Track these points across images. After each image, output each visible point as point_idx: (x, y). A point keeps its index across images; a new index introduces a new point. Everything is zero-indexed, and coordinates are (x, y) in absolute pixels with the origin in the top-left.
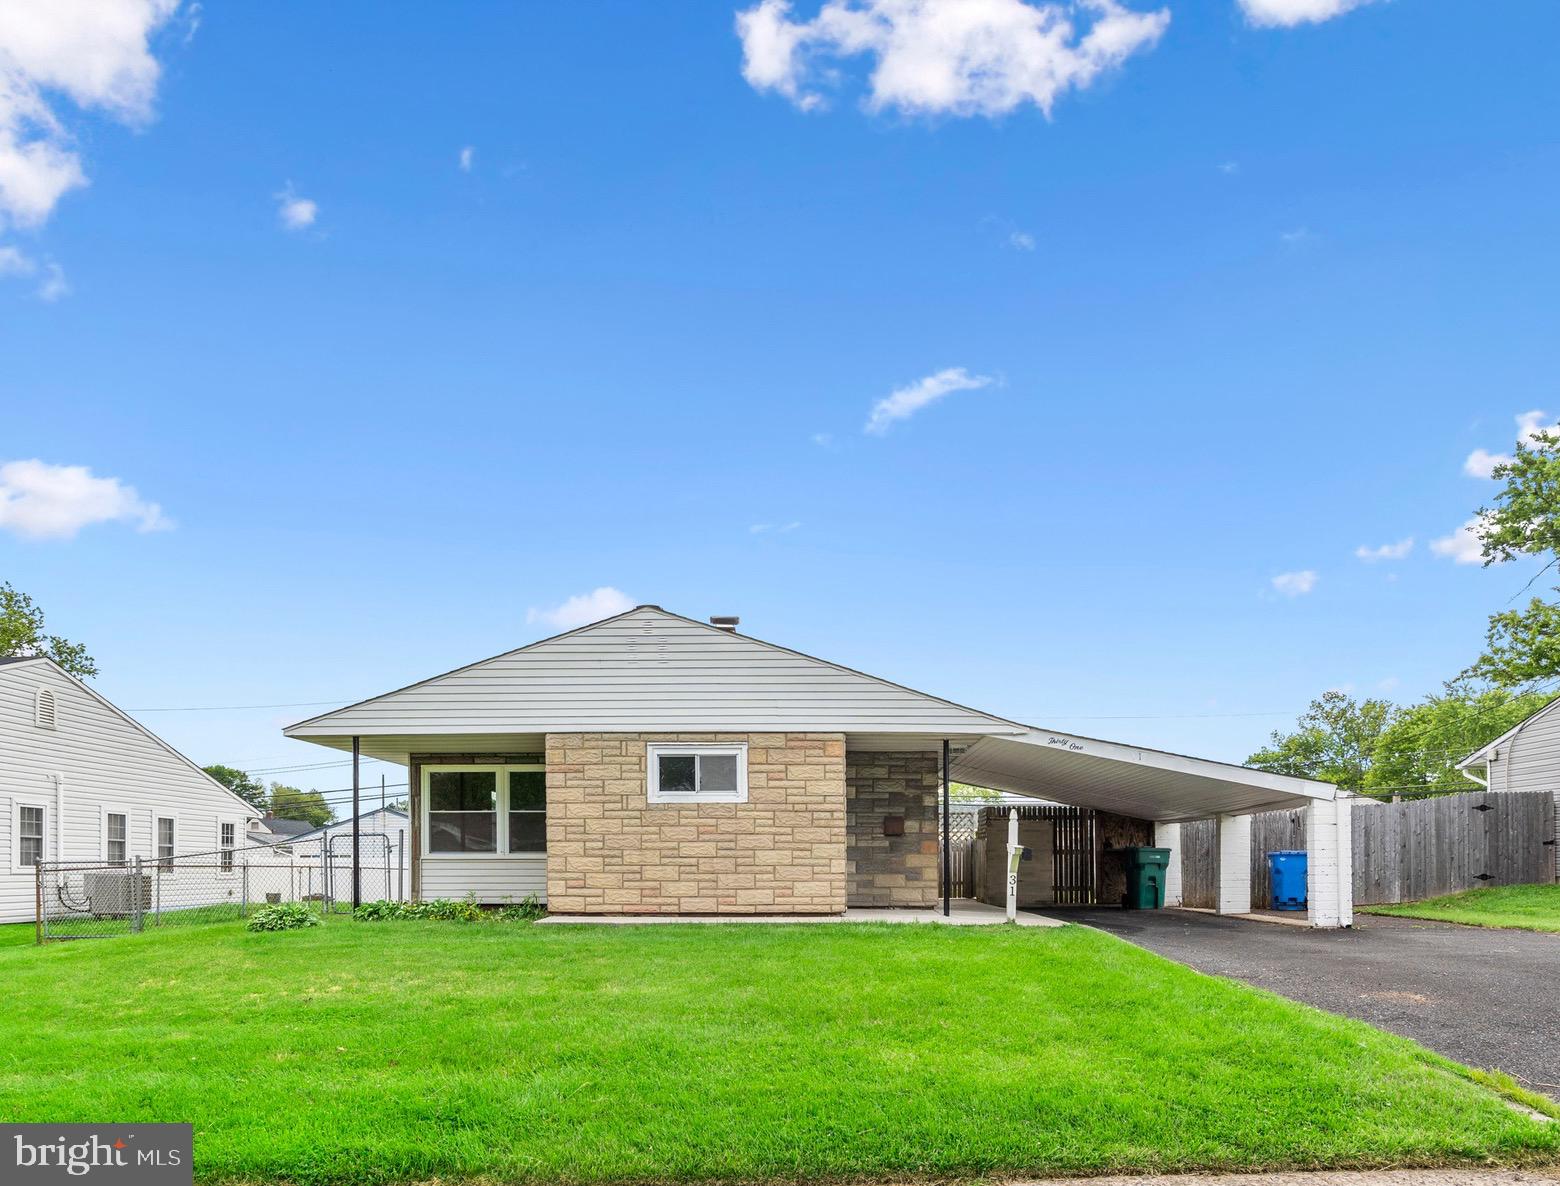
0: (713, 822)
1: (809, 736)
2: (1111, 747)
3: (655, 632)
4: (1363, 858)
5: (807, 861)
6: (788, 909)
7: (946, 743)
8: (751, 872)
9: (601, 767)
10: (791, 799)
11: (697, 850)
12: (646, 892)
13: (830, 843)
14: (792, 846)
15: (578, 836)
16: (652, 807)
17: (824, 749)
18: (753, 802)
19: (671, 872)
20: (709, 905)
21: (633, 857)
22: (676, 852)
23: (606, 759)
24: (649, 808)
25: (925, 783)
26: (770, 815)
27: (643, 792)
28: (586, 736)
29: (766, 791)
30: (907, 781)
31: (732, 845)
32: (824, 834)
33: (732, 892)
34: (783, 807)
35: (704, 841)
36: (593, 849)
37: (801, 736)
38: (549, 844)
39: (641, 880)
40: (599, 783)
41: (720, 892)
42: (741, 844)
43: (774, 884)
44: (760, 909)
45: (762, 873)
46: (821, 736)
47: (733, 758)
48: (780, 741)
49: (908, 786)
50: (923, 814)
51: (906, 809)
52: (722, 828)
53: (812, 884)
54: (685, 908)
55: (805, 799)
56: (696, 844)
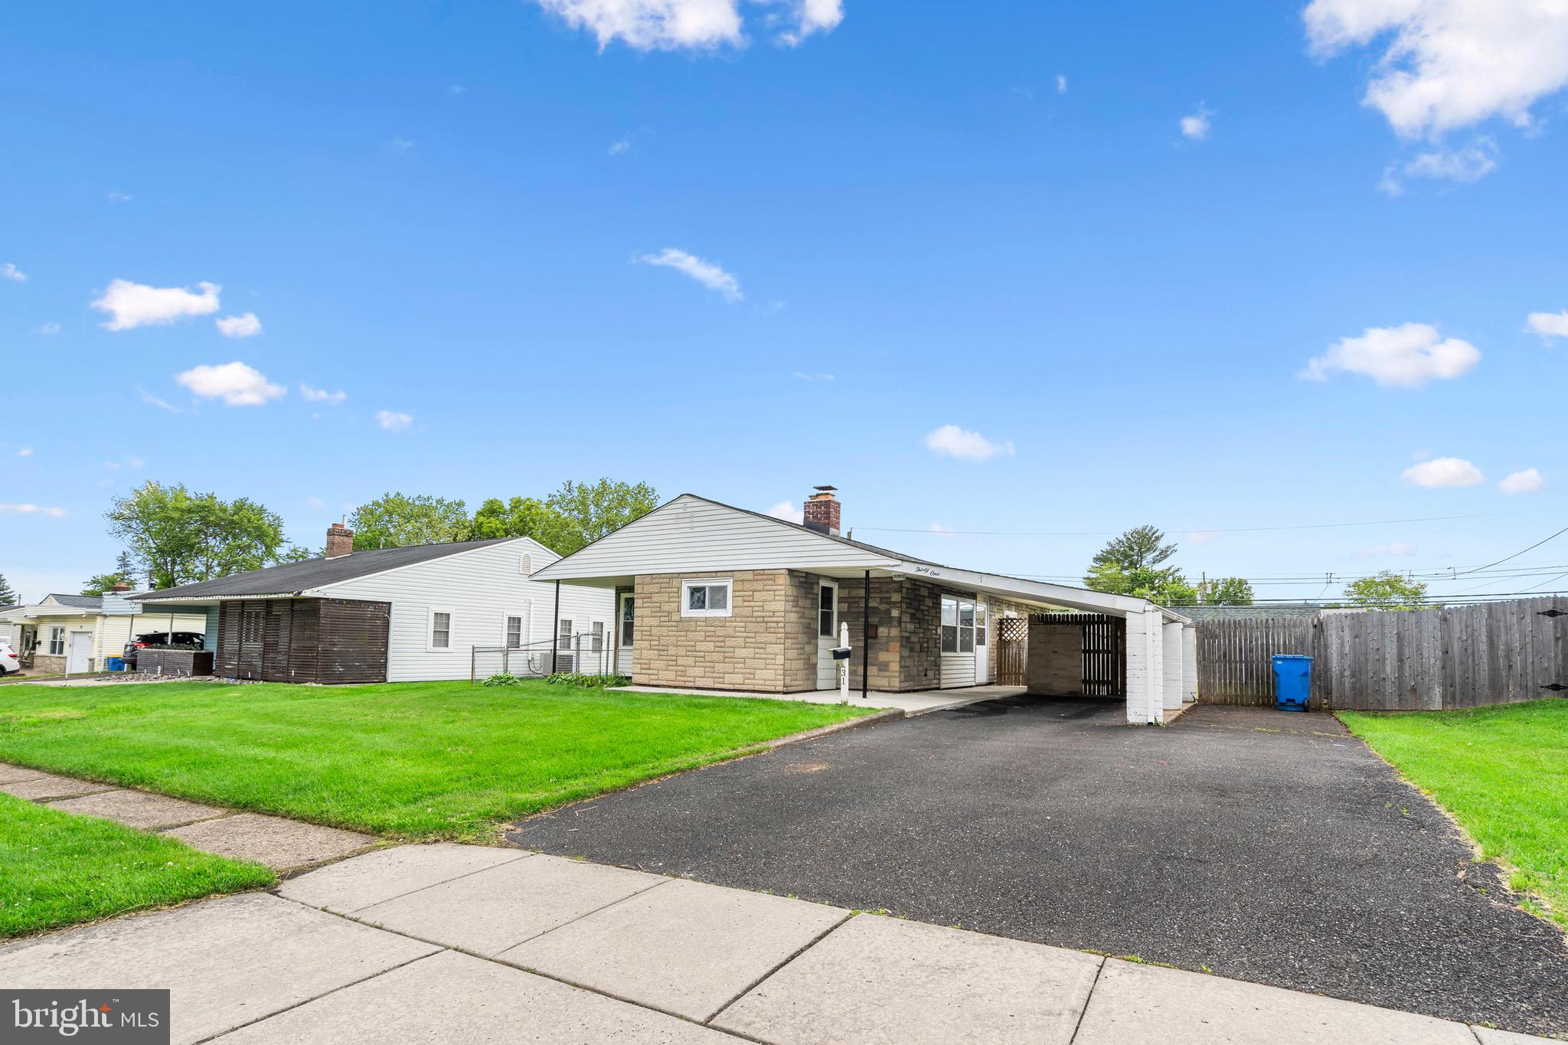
0: (713, 629)
1: (766, 572)
2: (960, 573)
3: (689, 510)
4: (1395, 663)
5: (763, 656)
6: (751, 687)
7: (867, 572)
8: (732, 662)
9: (660, 595)
10: (755, 614)
11: (704, 647)
12: (679, 673)
13: (776, 644)
14: (755, 645)
15: (647, 637)
16: (683, 619)
17: (774, 580)
18: (734, 616)
19: (691, 661)
20: (709, 683)
21: (672, 651)
22: (693, 648)
23: (662, 590)
24: (681, 620)
25: (892, 600)
26: (743, 624)
27: (679, 611)
28: (654, 576)
29: (742, 609)
30: (881, 598)
31: (722, 644)
32: (772, 637)
33: (721, 675)
34: (750, 619)
35: (708, 641)
36: (654, 645)
37: (762, 572)
38: (634, 642)
39: (676, 665)
40: (658, 604)
41: (715, 675)
42: (728, 644)
43: (744, 671)
44: (737, 687)
45: (737, 663)
46: (772, 572)
47: (726, 587)
48: (749, 576)
49: (881, 602)
50: (890, 622)
51: (880, 619)
52: (718, 634)
53: (765, 671)
54: (698, 684)
55: (763, 614)
56: (704, 643)
